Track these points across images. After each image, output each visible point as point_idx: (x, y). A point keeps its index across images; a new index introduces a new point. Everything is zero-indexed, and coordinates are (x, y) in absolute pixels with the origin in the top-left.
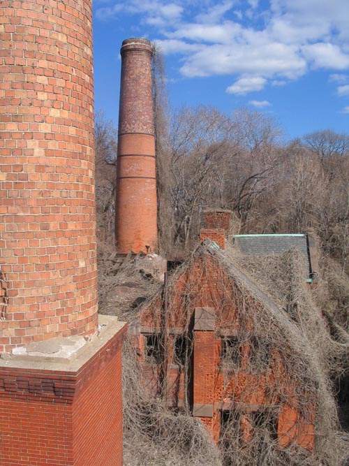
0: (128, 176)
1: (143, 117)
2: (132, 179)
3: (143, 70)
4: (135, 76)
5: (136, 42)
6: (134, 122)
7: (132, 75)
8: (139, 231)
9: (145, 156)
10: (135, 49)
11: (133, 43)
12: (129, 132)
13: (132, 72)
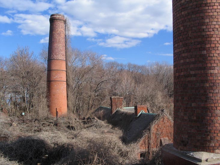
0: (55, 80)
1: (62, 52)
2: (58, 82)
3: (62, 29)
4: (59, 32)
5: (59, 16)
6: (58, 54)
7: (57, 31)
8: (61, 107)
9: (63, 71)
10: (59, 19)
11: (58, 16)
12: (56, 58)
13: (57, 30)
